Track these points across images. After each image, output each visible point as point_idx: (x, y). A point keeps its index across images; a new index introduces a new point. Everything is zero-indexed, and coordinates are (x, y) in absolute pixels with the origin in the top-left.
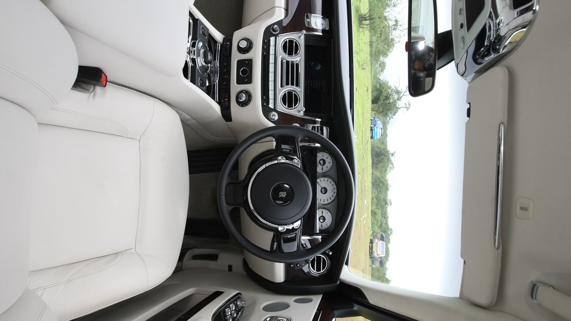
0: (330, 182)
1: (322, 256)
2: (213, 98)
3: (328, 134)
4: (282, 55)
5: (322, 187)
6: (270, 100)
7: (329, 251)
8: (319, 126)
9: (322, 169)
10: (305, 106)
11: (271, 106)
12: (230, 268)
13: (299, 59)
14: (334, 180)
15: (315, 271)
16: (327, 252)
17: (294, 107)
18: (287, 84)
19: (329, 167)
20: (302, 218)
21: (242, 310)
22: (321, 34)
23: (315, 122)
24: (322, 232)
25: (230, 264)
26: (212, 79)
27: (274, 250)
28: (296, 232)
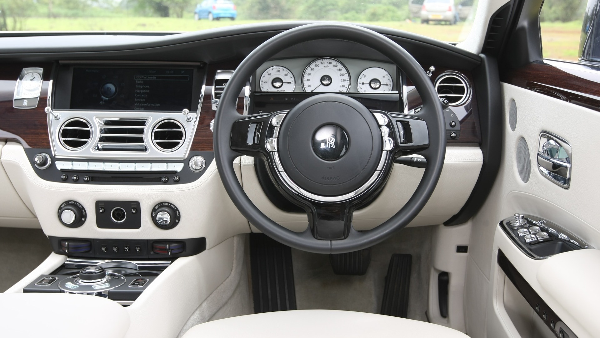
0: (312, 69)
1: (438, 84)
2: (162, 269)
3: (228, 71)
4: (90, 148)
5: (319, 83)
6: (169, 169)
7: (429, 72)
8: (215, 87)
9: (289, 83)
10: (179, 109)
11: (179, 167)
12: (462, 249)
13: (98, 120)
14: (310, 63)
15: (464, 96)
16: (431, 75)
17: (182, 129)
18: (141, 140)
19: (286, 71)
20: (370, 111)
21: (530, 220)
22: (51, 81)
23: (208, 96)
24: (397, 86)
25: (454, 249)
26: (129, 271)
27: (425, 160)
28: (394, 121)
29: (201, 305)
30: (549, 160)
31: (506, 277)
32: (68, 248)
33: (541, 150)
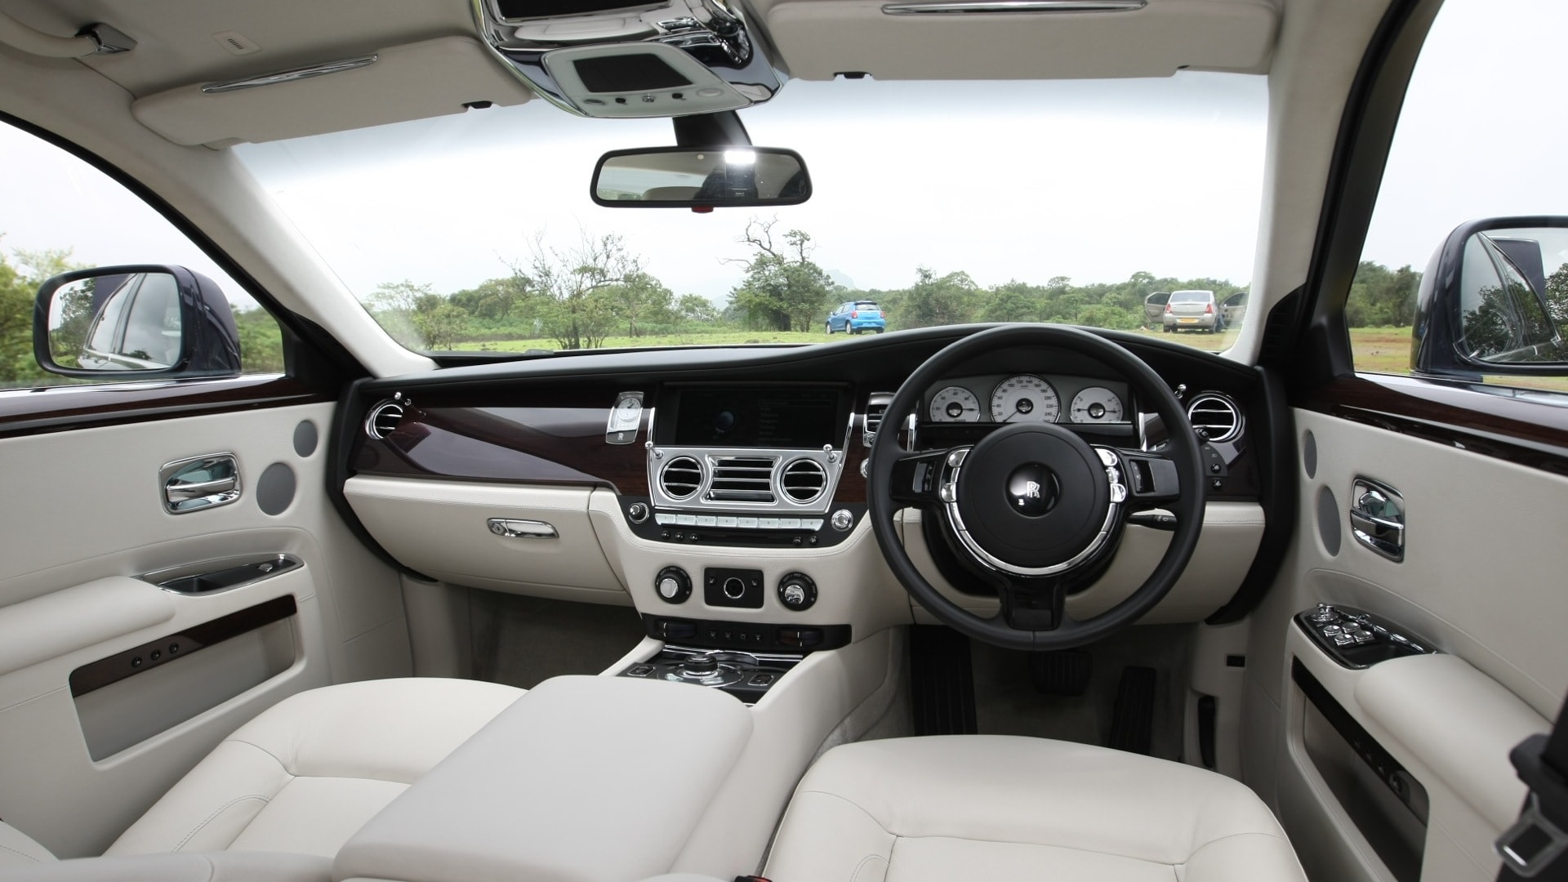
0: (1004, 391)
1: (1191, 411)
2: (790, 665)
3: (888, 393)
4: (700, 497)
5: (1015, 410)
6: (804, 527)
7: (1178, 393)
8: (869, 415)
9: (972, 410)
10: (819, 445)
11: (817, 525)
12: (1234, 661)
13: (710, 459)
14: (1001, 382)
15: (1233, 427)
16: (1181, 396)
17: (822, 473)
18: (766, 486)
19: (967, 394)
20: (1090, 446)
21: (1343, 613)
22: (653, 410)
23: (858, 428)
24: (1130, 415)
25: (1223, 660)
26: (747, 665)
27: (1175, 519)
28: (1126, 460)
29: (842, 721)
30: (1369, 519)
31: (1308, 699)
32: (667, 630)
33: (1356, 504)
